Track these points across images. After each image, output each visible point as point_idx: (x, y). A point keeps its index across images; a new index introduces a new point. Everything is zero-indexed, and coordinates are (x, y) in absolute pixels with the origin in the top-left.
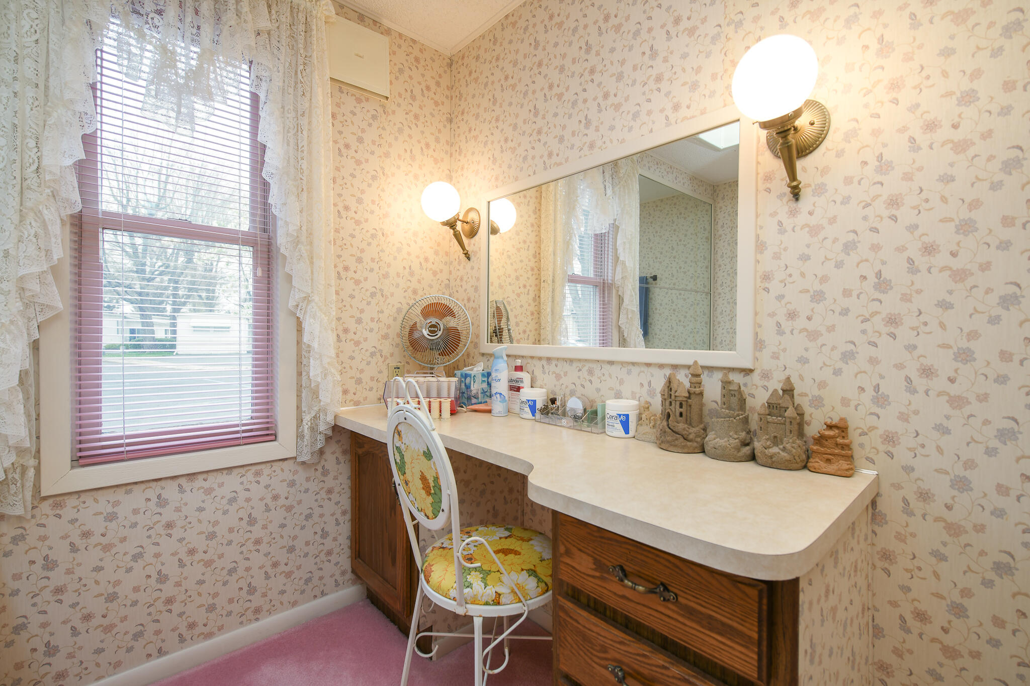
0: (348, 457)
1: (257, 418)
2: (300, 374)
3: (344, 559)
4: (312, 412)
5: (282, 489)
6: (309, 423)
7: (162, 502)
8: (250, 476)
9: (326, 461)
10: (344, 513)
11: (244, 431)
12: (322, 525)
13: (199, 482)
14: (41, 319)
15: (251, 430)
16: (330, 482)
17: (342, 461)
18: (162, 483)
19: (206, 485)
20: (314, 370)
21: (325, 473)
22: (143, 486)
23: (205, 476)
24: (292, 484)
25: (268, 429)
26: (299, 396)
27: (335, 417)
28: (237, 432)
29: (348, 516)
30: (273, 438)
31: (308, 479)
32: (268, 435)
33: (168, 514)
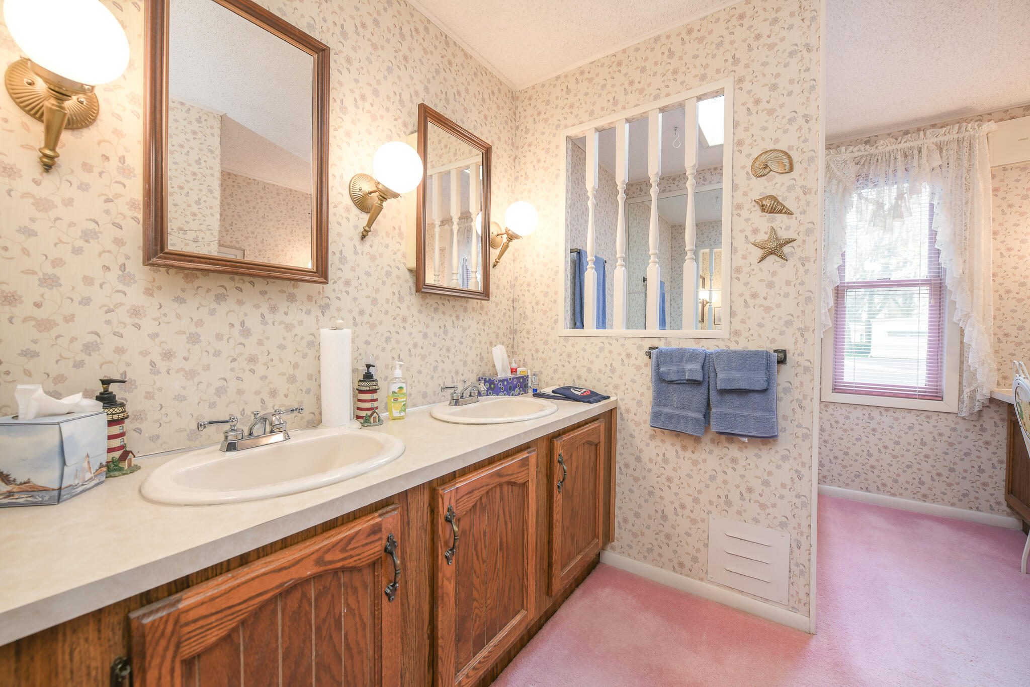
0: (1006, 424)
1: (929, 385)
2: (962, 362)
3: (1000, 494)
4: (972, 387)
5: (947, 432)
6: (969, 394)
7: (871, 418)
8: (923, 417)
9: (984, 422)
10: (1001, 462)
11: (919, 392)
12: (979, 464)
13: (891, 413)
14: (824, 330)
15: (925, 392)
16: (987, 436)
17: (1000, 426)
18: (871, 408)
19: (895, 415)
20: (972, 360)
21: (983, 429)
22: (862, 407)
23: (894, 410)
24: (954, 430)
25: (937, 393)
26: (961, 376)
27: (991, 392)
28: (916, 391)
29: (1004, 466)
30: (940, 399)
31: (967, 430)
32: (937, 396)
33: (874, 424)
